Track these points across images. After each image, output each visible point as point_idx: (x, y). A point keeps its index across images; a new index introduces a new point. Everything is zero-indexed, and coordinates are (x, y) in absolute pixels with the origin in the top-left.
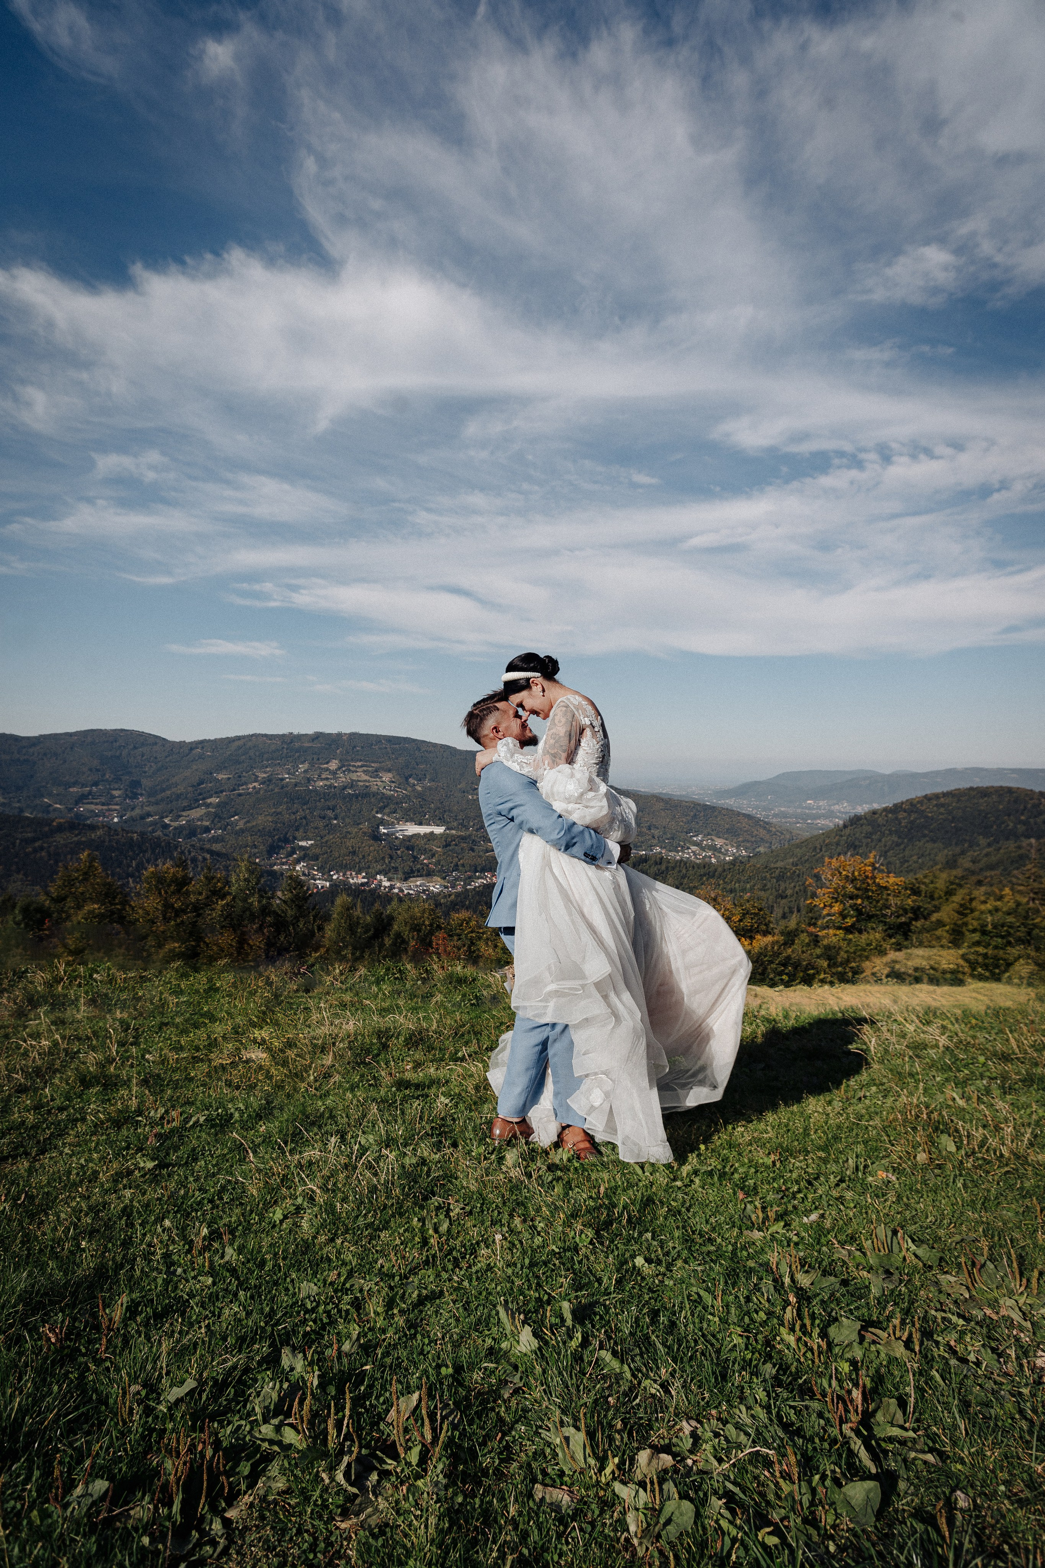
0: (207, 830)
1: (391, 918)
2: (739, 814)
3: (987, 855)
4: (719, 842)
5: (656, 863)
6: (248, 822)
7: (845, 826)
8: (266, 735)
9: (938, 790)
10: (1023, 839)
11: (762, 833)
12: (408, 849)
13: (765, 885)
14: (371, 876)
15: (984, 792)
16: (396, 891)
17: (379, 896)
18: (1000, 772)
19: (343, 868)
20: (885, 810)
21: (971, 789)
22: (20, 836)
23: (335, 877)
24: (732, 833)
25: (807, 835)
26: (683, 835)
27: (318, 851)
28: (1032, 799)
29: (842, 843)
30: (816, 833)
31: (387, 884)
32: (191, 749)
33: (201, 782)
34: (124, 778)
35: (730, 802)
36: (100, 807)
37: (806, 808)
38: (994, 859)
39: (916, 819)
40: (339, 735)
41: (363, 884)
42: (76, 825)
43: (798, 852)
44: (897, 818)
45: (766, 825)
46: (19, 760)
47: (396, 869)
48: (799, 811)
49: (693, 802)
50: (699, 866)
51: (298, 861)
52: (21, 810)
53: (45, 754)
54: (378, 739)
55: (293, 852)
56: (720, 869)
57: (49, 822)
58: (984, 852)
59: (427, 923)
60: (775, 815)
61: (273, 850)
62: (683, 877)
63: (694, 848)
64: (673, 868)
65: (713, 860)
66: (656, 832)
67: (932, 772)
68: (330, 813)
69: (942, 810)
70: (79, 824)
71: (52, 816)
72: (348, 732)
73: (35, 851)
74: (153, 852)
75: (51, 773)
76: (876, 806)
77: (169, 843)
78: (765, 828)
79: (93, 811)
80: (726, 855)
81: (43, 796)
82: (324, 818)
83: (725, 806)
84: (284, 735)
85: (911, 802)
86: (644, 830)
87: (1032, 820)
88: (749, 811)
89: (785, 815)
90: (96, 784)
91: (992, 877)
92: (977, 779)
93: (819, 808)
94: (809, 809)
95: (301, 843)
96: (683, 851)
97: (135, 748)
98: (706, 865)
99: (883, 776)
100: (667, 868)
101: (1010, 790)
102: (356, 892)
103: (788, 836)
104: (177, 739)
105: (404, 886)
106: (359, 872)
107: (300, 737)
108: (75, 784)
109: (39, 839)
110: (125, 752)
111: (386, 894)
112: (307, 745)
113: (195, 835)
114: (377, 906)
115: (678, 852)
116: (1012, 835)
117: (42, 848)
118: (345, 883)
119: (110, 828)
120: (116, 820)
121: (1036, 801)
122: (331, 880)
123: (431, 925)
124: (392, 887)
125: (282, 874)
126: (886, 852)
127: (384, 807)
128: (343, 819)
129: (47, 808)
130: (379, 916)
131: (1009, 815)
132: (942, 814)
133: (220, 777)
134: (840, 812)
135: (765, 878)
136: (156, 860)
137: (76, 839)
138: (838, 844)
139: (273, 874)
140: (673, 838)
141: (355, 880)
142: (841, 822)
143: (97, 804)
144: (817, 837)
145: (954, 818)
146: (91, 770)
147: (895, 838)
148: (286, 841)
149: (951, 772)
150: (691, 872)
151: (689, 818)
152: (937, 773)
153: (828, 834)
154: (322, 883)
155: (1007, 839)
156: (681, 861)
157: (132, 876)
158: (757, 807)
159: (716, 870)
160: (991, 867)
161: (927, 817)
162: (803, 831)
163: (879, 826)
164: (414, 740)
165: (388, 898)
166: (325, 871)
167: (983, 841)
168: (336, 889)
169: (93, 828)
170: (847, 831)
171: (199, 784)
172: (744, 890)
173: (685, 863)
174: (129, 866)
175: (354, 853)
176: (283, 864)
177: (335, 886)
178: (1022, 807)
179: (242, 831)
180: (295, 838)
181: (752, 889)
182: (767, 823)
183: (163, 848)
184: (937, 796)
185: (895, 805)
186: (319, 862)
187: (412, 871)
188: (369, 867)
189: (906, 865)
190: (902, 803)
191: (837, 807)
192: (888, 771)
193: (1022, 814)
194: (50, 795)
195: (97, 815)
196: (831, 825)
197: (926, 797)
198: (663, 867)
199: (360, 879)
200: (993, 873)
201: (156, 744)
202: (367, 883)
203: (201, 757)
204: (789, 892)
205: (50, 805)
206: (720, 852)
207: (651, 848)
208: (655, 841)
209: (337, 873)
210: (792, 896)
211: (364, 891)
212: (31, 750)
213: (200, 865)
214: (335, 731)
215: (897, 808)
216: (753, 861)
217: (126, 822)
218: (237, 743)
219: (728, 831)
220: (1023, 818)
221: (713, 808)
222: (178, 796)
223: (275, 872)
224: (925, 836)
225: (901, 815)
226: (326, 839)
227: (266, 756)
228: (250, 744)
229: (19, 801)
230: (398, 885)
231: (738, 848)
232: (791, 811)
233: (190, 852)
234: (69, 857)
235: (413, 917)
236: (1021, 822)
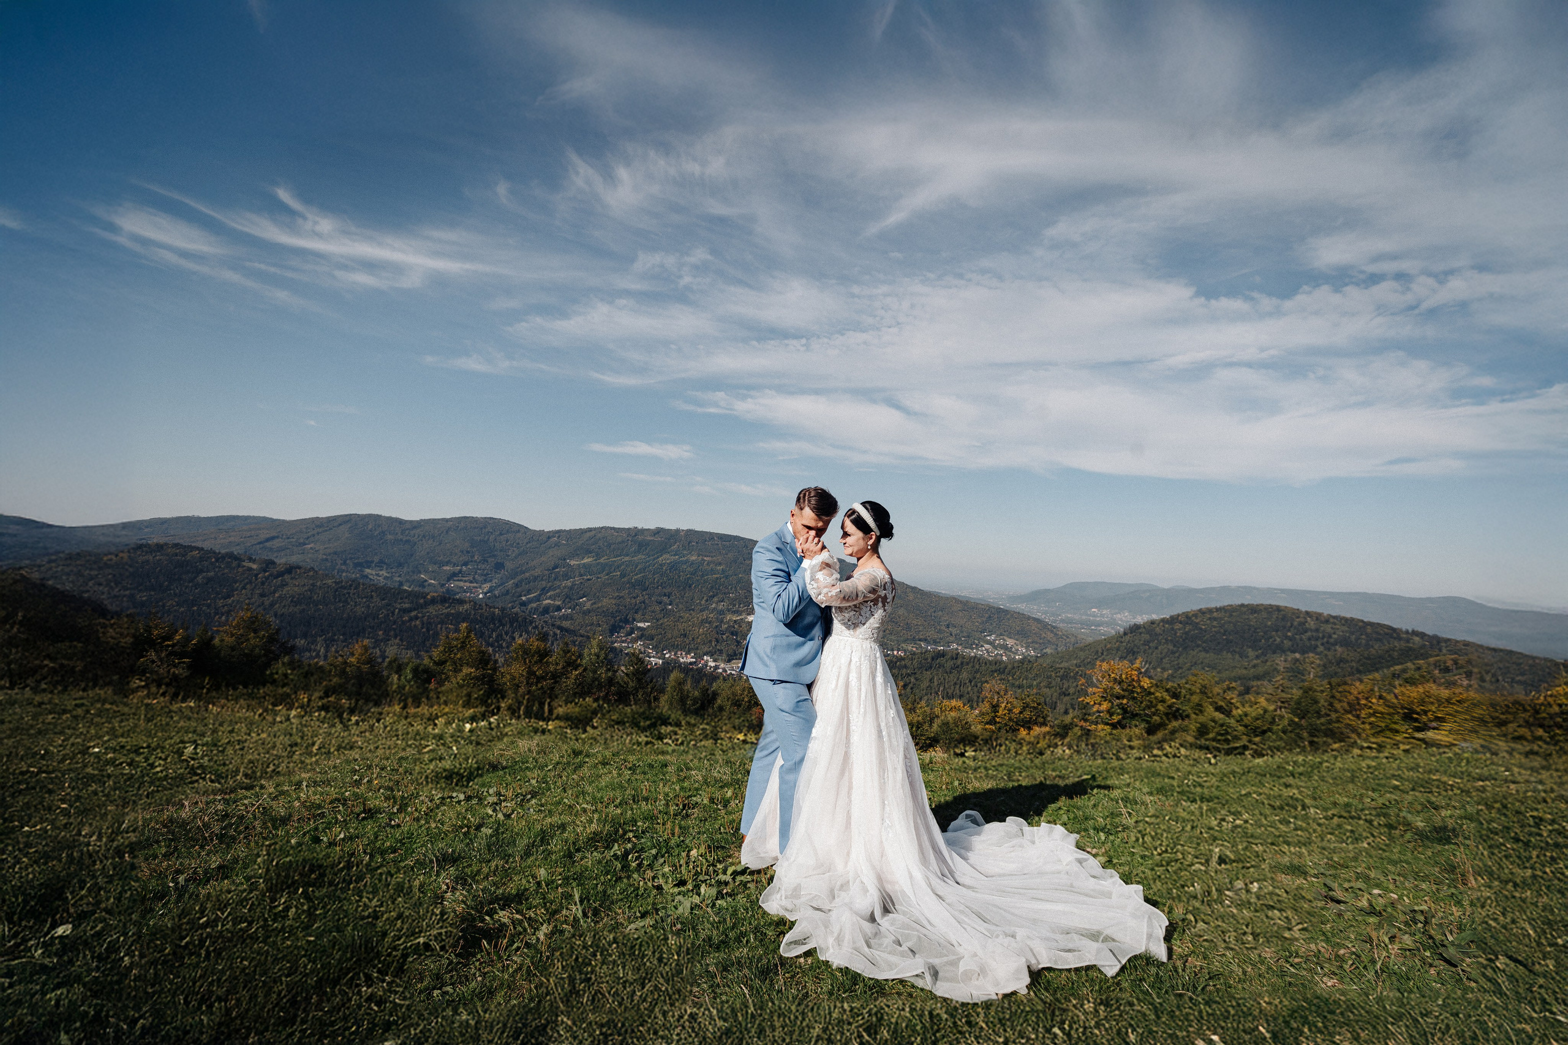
0: (559, 609)
1: (715, 695)
2: (1029, 618)
3: (1254, 666)
4: (1010, 642)
5: (952, 658)
6: (594, 603)
7: (1125, 634)
8: (614, 528)
9: (1213, 605)
10: (1289, 653)
11: (1050, 636)
12: (732, 634)
13: (1050, 683)
14: (699, 657)
15: (1254, 609)
16: (720, 671)
17: (705, 675)
18: (1271, 591)
19: (674, 647)
20: (1163, 620)
21: (1242, 605)
22: (399, 606)
23: (667, 656)
24: (1022, 634)
25: (1090, 640)
26: (977, 635)
27: (653, 632)
28: (1298, 617)
29: (1122, 648)
30: (1099, 638)
31: (713, 664)
32: (549, 538)
33: (556, 567)
34: (490, 560)
35: (1022, 607)
36: (468, 584)
37: (1090, 615)
38: (1260, 670)
39: (1190, 631)
40: (678, 531)
41: (691, 663)
42: (446, 599)
43: (1082, 655)
44: (1172, 629)
45: (1053, 629)
46: (401, 540)
47: (721, 651)
48: (1084, 617)
49: (988, 605)
50: (990, 662)
51: (635, 640)
52: (401, 584)
53: (424, 536)
54: (711, 536)
55: (632, 632)
56: (1010, 666)
57: (424, 596)
58: (1252, 664)
59: (746, 699)
60: (1062, 621)
61: (614, 629)
62: (976, 672)
63: (987, 646)
64: (968, 664)
65: (1004, 658)
66: (954, 631)
67: (1207, 588)
68: (665, 599)
69: (1215, 623)
70: (450, 598)
71: (426, 590)
72: (685, 528)
73: (411, 619)
74: (512, 625)
75: (428, 553)
76: (1155, 617)
77: (526, 619)
78: (1052, 632)
79: (462, 587)
80: (1016, 653)
81: (420, 572)
82: (660, 603)
83: (1017, 610)
84: (629, 529)
85: (1186, 615)
86: (943, 628)
87: (1297, 637)
88: (1039, 615)
89: (1070, 621)
90: (466, 564)
91: (1258, 686)
92: (1249, 597)
93: (1102, 616)
94: (1094, 616)
95: (639, 625)
96: (977, 649)
97: (501, 534)
98: (997, 662)
99: (1164, 589)
100: (962, 663)
101: (1278, 609)
102: (686, 669)
103: (1073, 640)
104: (538, 529)
105: (727, 666)
106: (688, 653)
107: (643, 531)
108: (448, 563)
109: (415, 609)
110: (492, 538)
111: (711, 673)
112: (649, 538)
113: (548, 613)
114: (704, 683)
115: (972, 649)
116: (1279, 649)
117: (417, 618)
118: (676, 661)
119: (475, 603)
120: (481, 596)
121: (1302, 620)
122: (664, 658)
123: (749, 702)
124: (716, 667)
125: (621, 651)
126: (1162, 659)
127: (713, 596)
128: (677, 605)
129: (423, 583)
130: (705, 691)
131: (1277, 631)
132: (1215, 627)
133: (572, 563)
134: (1121, 620)
135: (1050, 677)
136: (513, 632)
137: (445, 611)
138: (1118, 649)
139: (613, 650)
140: (969, 637)
141: (685, 660)
142: (1122, 630)
143: (465, 581)
144: (1099, 642)
145: (1225, 631)
146: (462, 552)
147: (1171, 647)
148: (626, 621)
149: (1225, 590)
150: (983, 668)
151: (984, 619)
152: (1213, 589)
153: (1109, 640)
154: (655, 661)
155: (1274, 653)
156: (975, 657)
157: (492, 646)
158: (1045, 613)
159: (1006, 668)
160: (1258, 678)
161: (1201, 629)
162: (1087, 636)
163: (1156, 634)
164: (743, 539)
165: (713, 677)
166: (659, 650)
167: (1251, 653)
168: (668, 667)
169: (461, 602)
170: (1127, 638)
171: (553, 569)
172: (1030, 686)
173: (979, 660)
174: (490, 637)
175: (685, 635)
176: (623, 642)
177: (667, 663)
178: (1289, 624)
179: (589, 611)
180: (634, 620)
181: (1038, 685)
182: (1055, 627)
183: (521, 623)
184: (1210, 611)
185: (1172, 617)
186: (654, 642)
187: (735, 654)
188: (697, 649)
189: (1180, 671)
190: (1178, 615)
191: (1119, 616)
192: (1166, 586)
193: (1289, 631)
194: (426, 572)
195: (465, 591)
196: (1113, 632)
197: (1200, 610)
198: (959, 662)
199: (689, 659)
200: (1259, 683)
201: (519, 531)
202: (695, 662)
203: (557, 545)
204: (1071, 690)
205: (426, 581)
206: (1011, 651)
207: (948, 644)
208: (952, 639)
209: (670, 652)
210: (1074, 694)
211: (692, 669)
212: (412, 533)
213: (550, 638)
214: (673, 527)
215: (1173, 620)
216: (1040, 661)
217: (489, 598)
218: (588, 534)
219: (1018, 633)
220: (1289, 634)
221: (1006, 612)
222: (535, 579)
223: (615, 648)
224: (1198, 646)
225: (1177, 626)
226: (661, 622)
227: (612, 547)
228: (599, 535)
229: (400, 576)
230: (722, 665)
231: (1027, 648)
232: (1077, 617)
233: (543, 628)
234: (439, 626)
235: (734, 694)
236: (1287, 637)
